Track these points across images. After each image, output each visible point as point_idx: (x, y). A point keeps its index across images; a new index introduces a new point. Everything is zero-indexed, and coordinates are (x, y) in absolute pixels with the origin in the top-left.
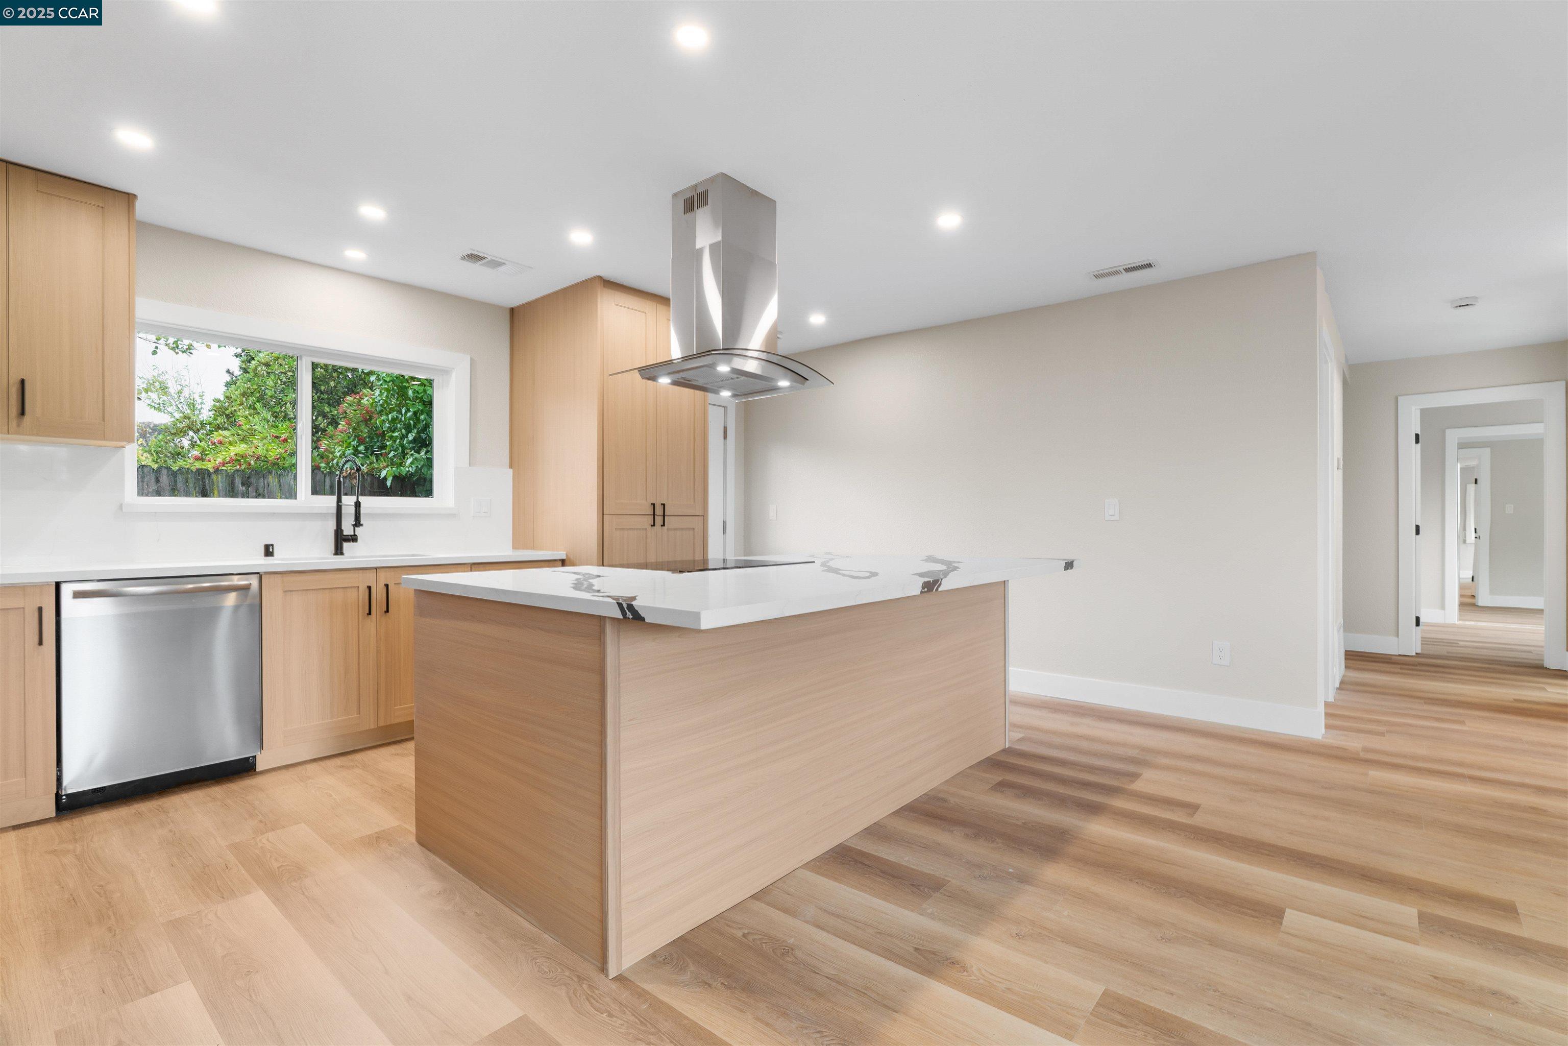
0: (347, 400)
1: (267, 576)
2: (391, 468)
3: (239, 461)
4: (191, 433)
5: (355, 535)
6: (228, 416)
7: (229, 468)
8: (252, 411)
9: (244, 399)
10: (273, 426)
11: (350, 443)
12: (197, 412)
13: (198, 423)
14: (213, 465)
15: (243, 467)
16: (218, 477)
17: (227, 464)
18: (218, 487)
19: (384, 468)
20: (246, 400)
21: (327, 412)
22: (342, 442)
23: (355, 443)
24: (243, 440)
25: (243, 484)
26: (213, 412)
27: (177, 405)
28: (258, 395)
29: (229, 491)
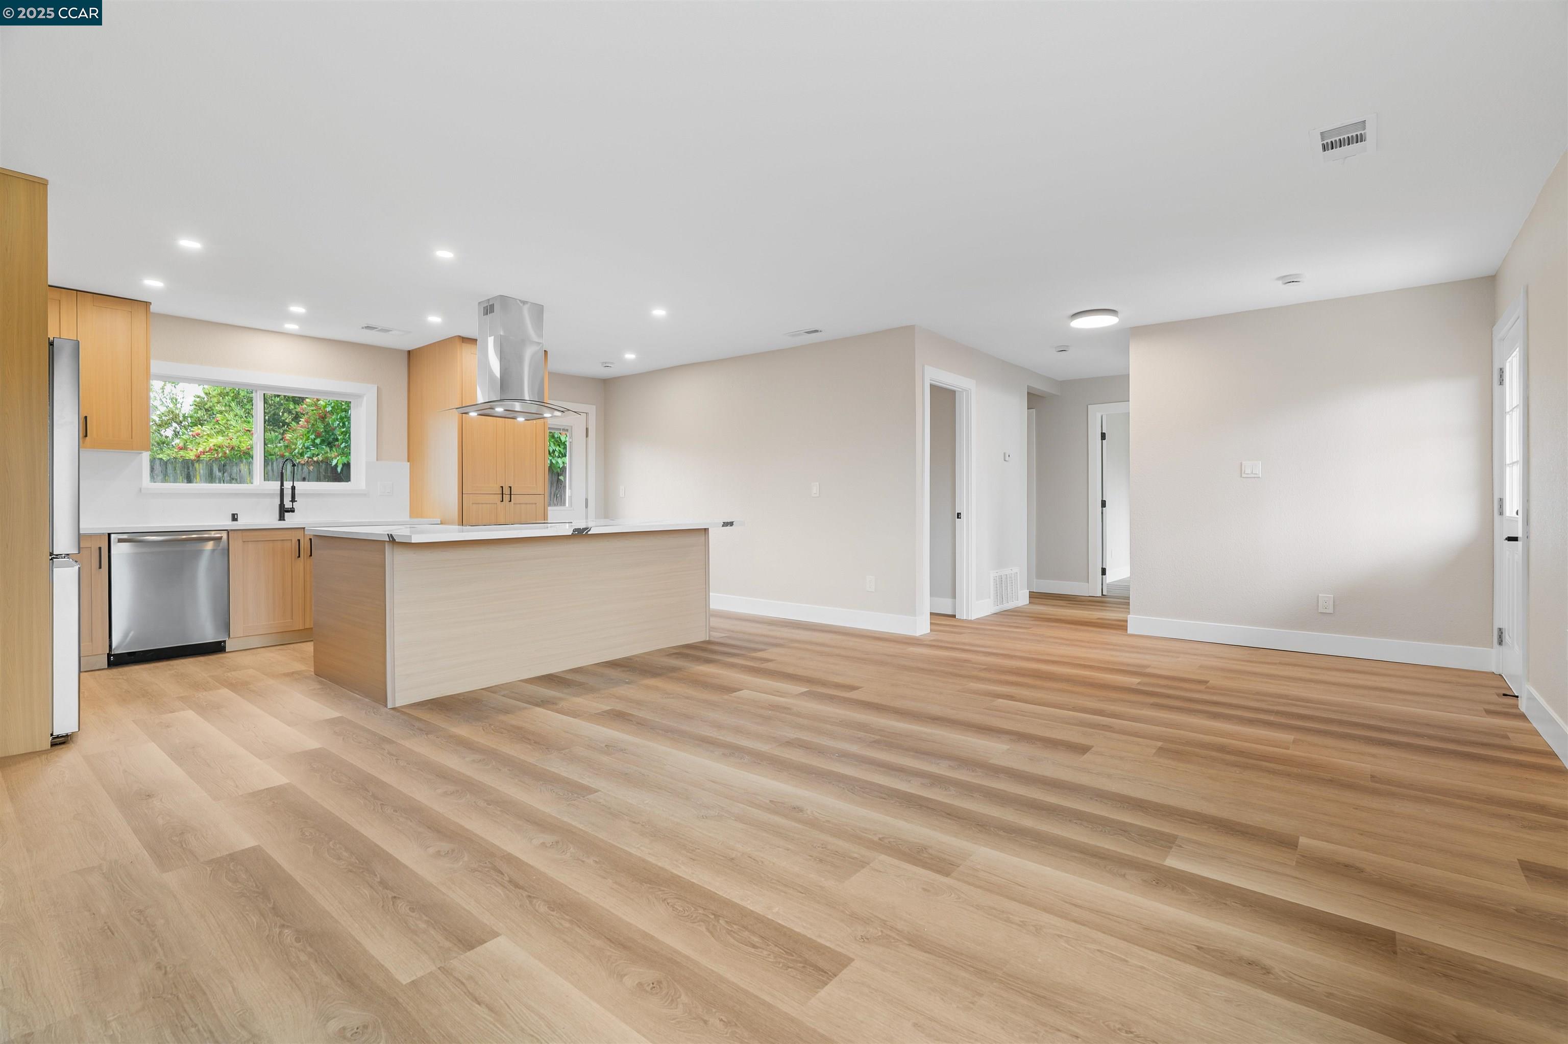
0: (307, 402)
1: (233, 532)
2: (341, 457)
3: (217, 450)
4: (175, 425)
5: (293, 508)
6: (207, 410)
7: (208, 456)
8: (227, 408)
9: (221, 398)
10: (245, 421)
11: (309, 437)
12: (179, 406)
13: (181, 415)
14: (195, 453)
15: (220, 455)
16: (199, 466)
17: (207, 452)
18: (199, 473)
19: (335, 457)
20: (223, 399)
21: (292, 409)
22: (303, 435)
23: (313, 437)
24: (220, 432)
25: (220, 471)
26: (194, 407)
27: (160, 399)
28: (232, 395)
29: (208, 476)
